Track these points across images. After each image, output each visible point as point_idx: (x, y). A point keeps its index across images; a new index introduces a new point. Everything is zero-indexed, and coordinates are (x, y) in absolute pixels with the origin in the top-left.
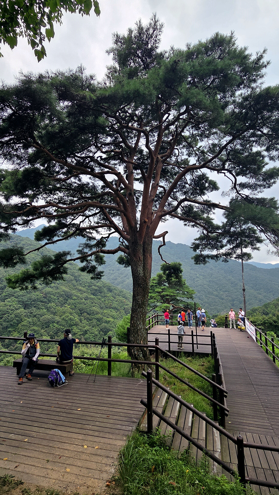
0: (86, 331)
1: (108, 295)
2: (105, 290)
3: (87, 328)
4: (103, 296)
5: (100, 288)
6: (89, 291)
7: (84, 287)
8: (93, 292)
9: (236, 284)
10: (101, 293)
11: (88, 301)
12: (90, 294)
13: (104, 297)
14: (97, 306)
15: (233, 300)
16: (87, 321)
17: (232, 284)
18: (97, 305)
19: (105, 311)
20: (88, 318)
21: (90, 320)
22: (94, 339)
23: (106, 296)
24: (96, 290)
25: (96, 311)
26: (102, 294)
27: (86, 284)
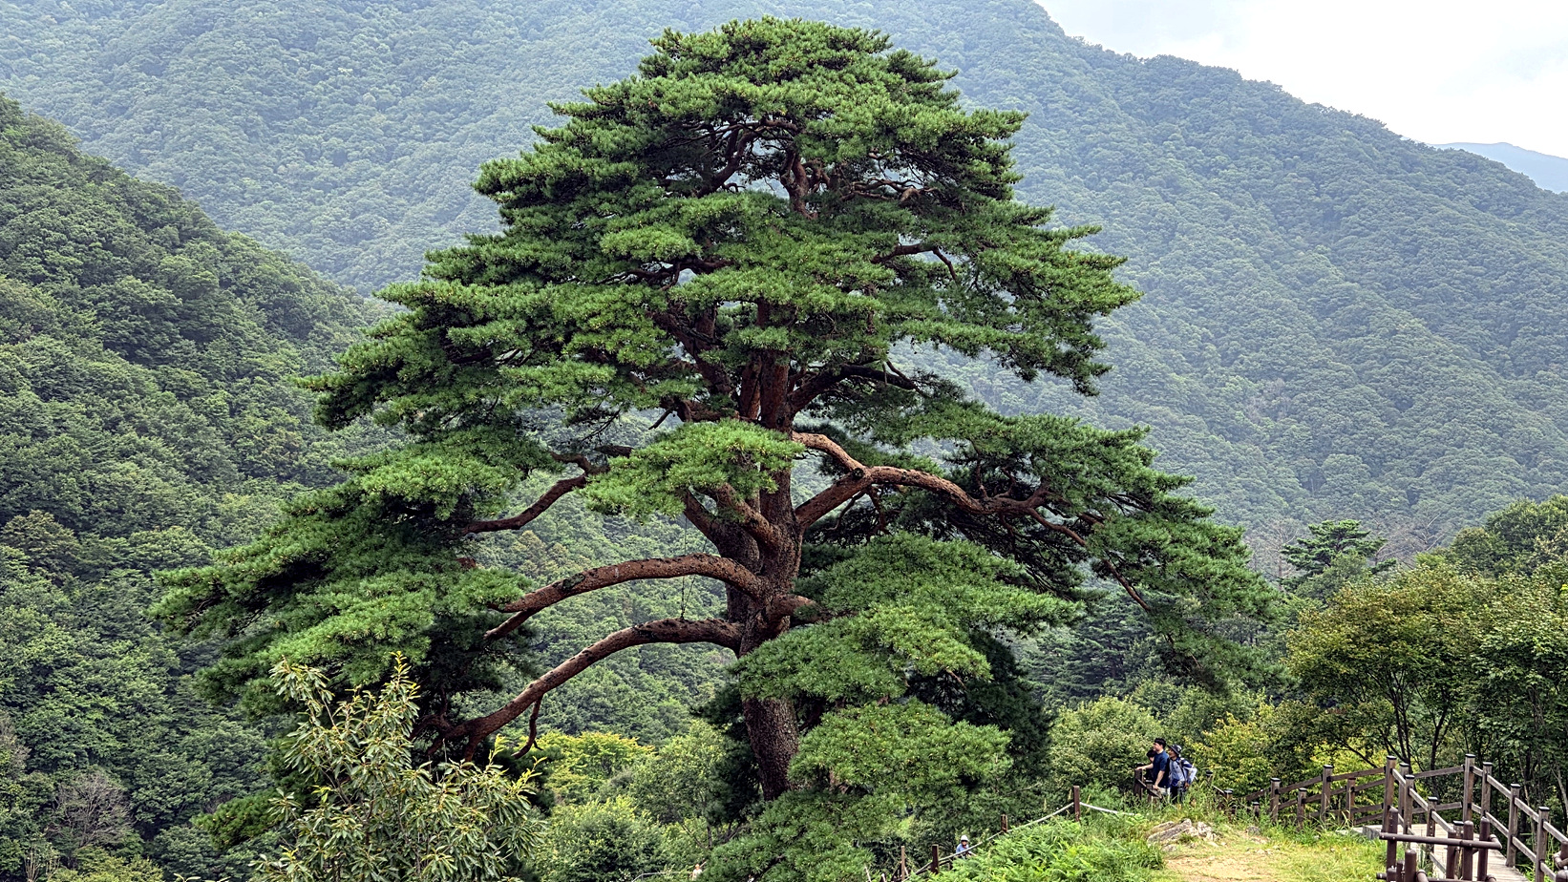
0: (40, 669)
1: (271, 362)
2: (243, 313)
3: (53, 640)
4: (223, 364)
5: (195, 291)
6: (89, 315)
7: (36, 280)
8: (124, 328)
9: (1359, 319)
10: (202, 338)
11: (73, 409)
12: (93, 344)
13: (233, 376)
14: (155, 454)
15: (1321, 447)
16: (58, 582)
17: (1324, 311)
18: (157, 443)
19: (234, 501)
20: (65, 560)
21: (82, 573)
22: (119, 736)
23: (251, 372)
24: (154, 311)
25: (143, 498)
26: (213, 352)
27: (53, 256)
